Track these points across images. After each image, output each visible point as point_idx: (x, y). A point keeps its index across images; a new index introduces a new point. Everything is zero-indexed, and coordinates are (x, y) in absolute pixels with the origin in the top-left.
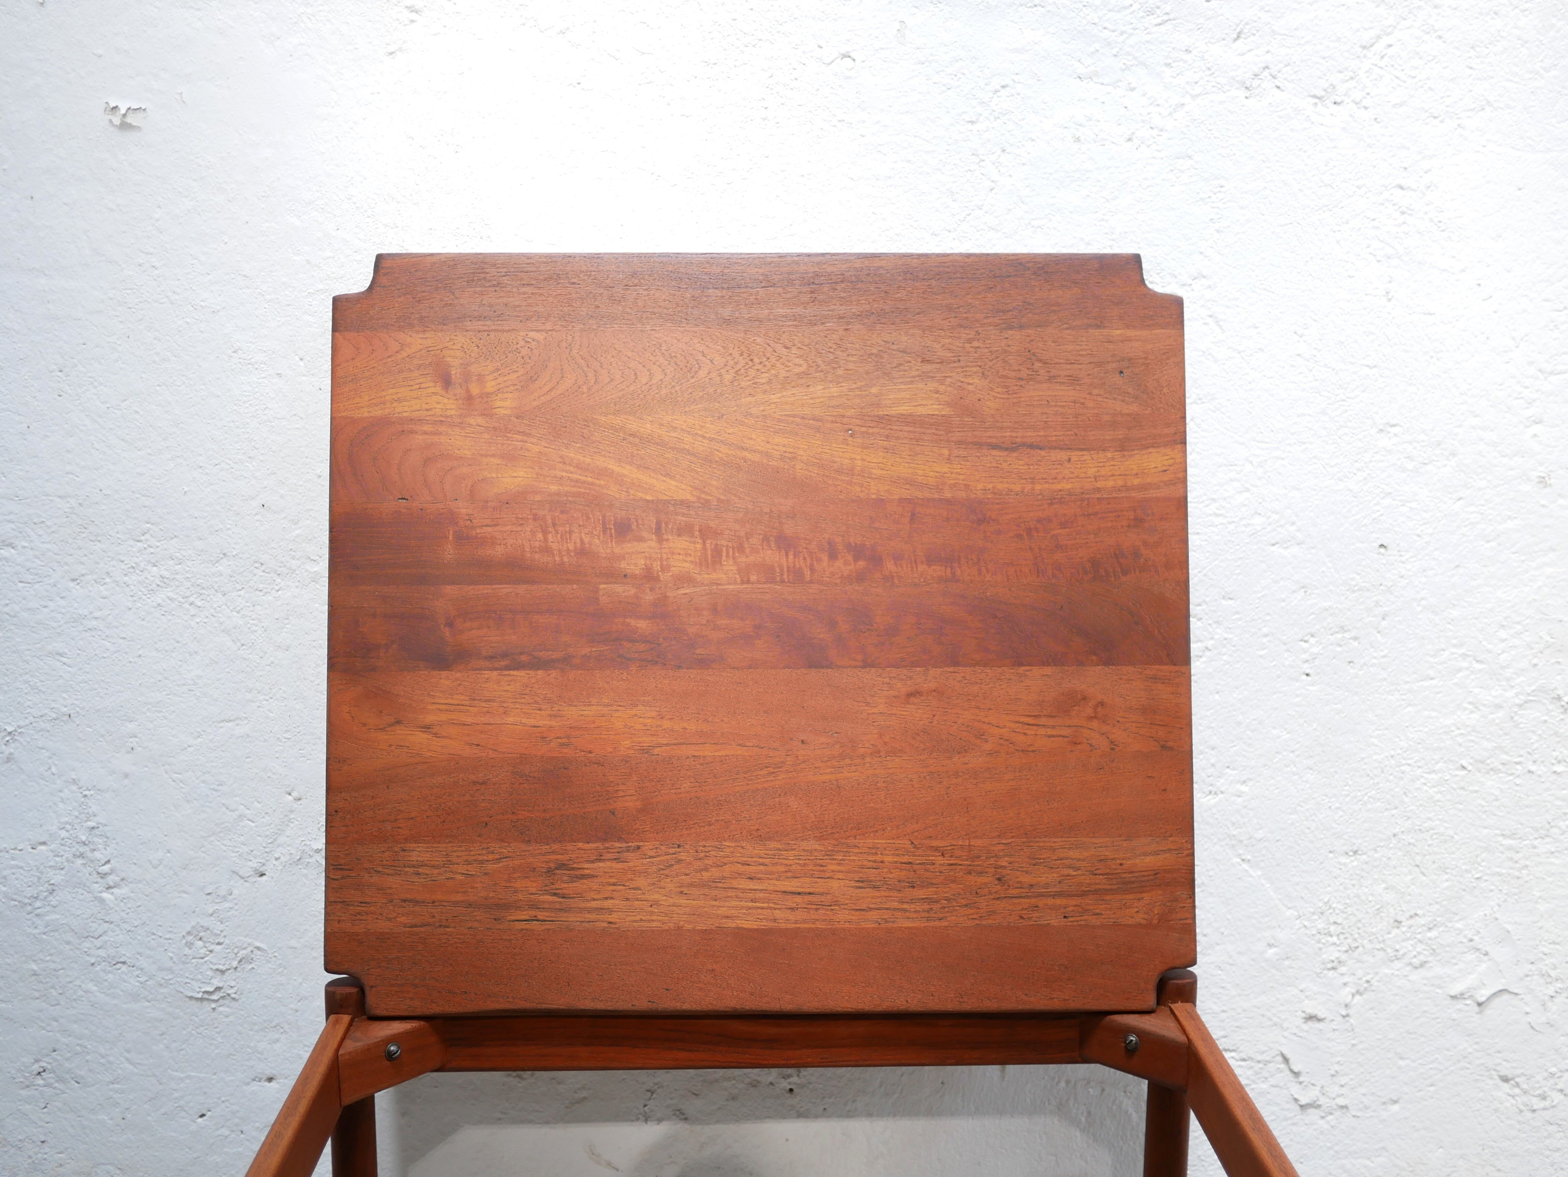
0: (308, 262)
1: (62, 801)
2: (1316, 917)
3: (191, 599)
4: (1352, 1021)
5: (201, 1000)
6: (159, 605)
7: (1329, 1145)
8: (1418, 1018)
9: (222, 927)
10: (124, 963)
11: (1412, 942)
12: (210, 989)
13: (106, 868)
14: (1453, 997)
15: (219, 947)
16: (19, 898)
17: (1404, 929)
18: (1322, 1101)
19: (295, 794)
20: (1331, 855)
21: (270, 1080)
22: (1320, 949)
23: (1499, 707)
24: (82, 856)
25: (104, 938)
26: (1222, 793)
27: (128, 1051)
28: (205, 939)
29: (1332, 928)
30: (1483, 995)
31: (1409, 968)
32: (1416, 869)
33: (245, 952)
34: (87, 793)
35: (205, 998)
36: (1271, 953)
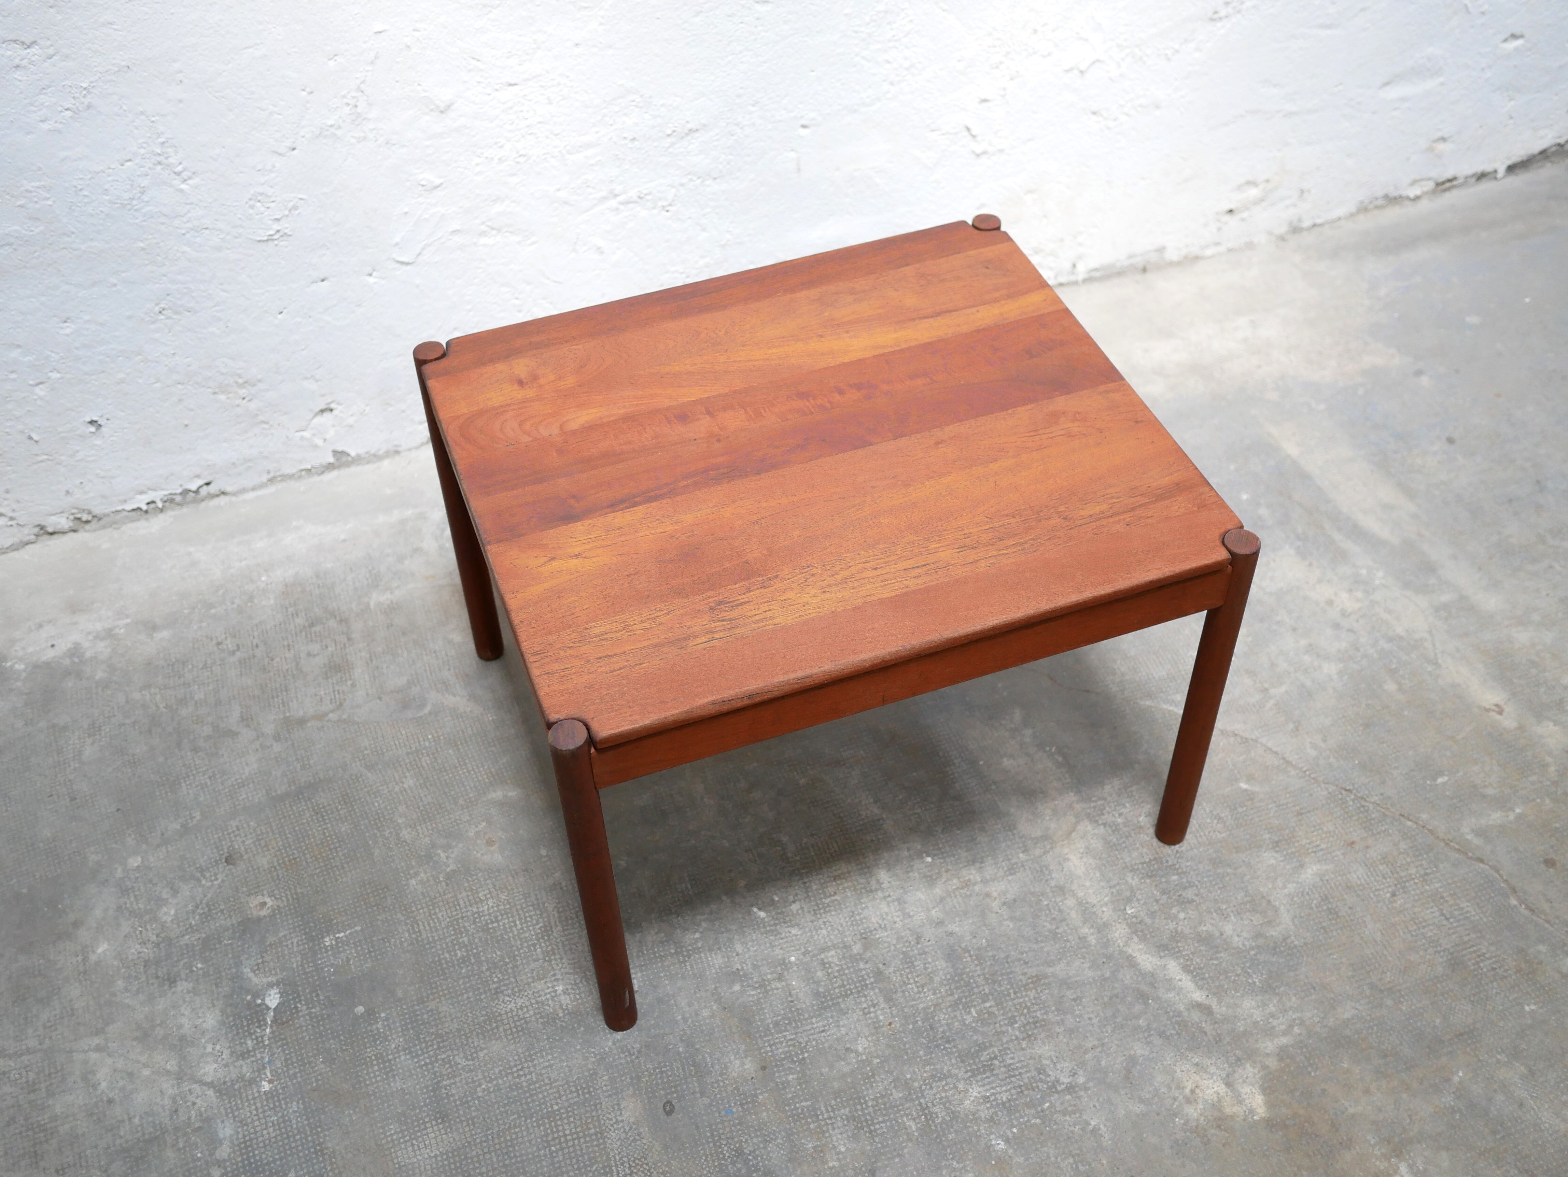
1: (136, 128)
2: (987, 37)
4: (1007, 97)
5: (267, 241)
8: (1046, 87)
9: (272, 190)
10: (207, 228)
11: (1043, 42)
12: (272, 232)
13: (179, 169)
14: (1067, 71)
15: (273, 204)
16: (120, 202)
17: (1039, 34)
18: (989, 149)
19: (308, 90)
21: (323, 280)
22: (989, 57)
24: (160, 163)
25: (189, 215)
27: (222, 284)
28: (262, 201)
29: (996, 43)
30: (1084, 66)
31: (1041, 58)
33: (292, 203)
34: (153, 119)
35: (270, 239)
36: (960, 66)
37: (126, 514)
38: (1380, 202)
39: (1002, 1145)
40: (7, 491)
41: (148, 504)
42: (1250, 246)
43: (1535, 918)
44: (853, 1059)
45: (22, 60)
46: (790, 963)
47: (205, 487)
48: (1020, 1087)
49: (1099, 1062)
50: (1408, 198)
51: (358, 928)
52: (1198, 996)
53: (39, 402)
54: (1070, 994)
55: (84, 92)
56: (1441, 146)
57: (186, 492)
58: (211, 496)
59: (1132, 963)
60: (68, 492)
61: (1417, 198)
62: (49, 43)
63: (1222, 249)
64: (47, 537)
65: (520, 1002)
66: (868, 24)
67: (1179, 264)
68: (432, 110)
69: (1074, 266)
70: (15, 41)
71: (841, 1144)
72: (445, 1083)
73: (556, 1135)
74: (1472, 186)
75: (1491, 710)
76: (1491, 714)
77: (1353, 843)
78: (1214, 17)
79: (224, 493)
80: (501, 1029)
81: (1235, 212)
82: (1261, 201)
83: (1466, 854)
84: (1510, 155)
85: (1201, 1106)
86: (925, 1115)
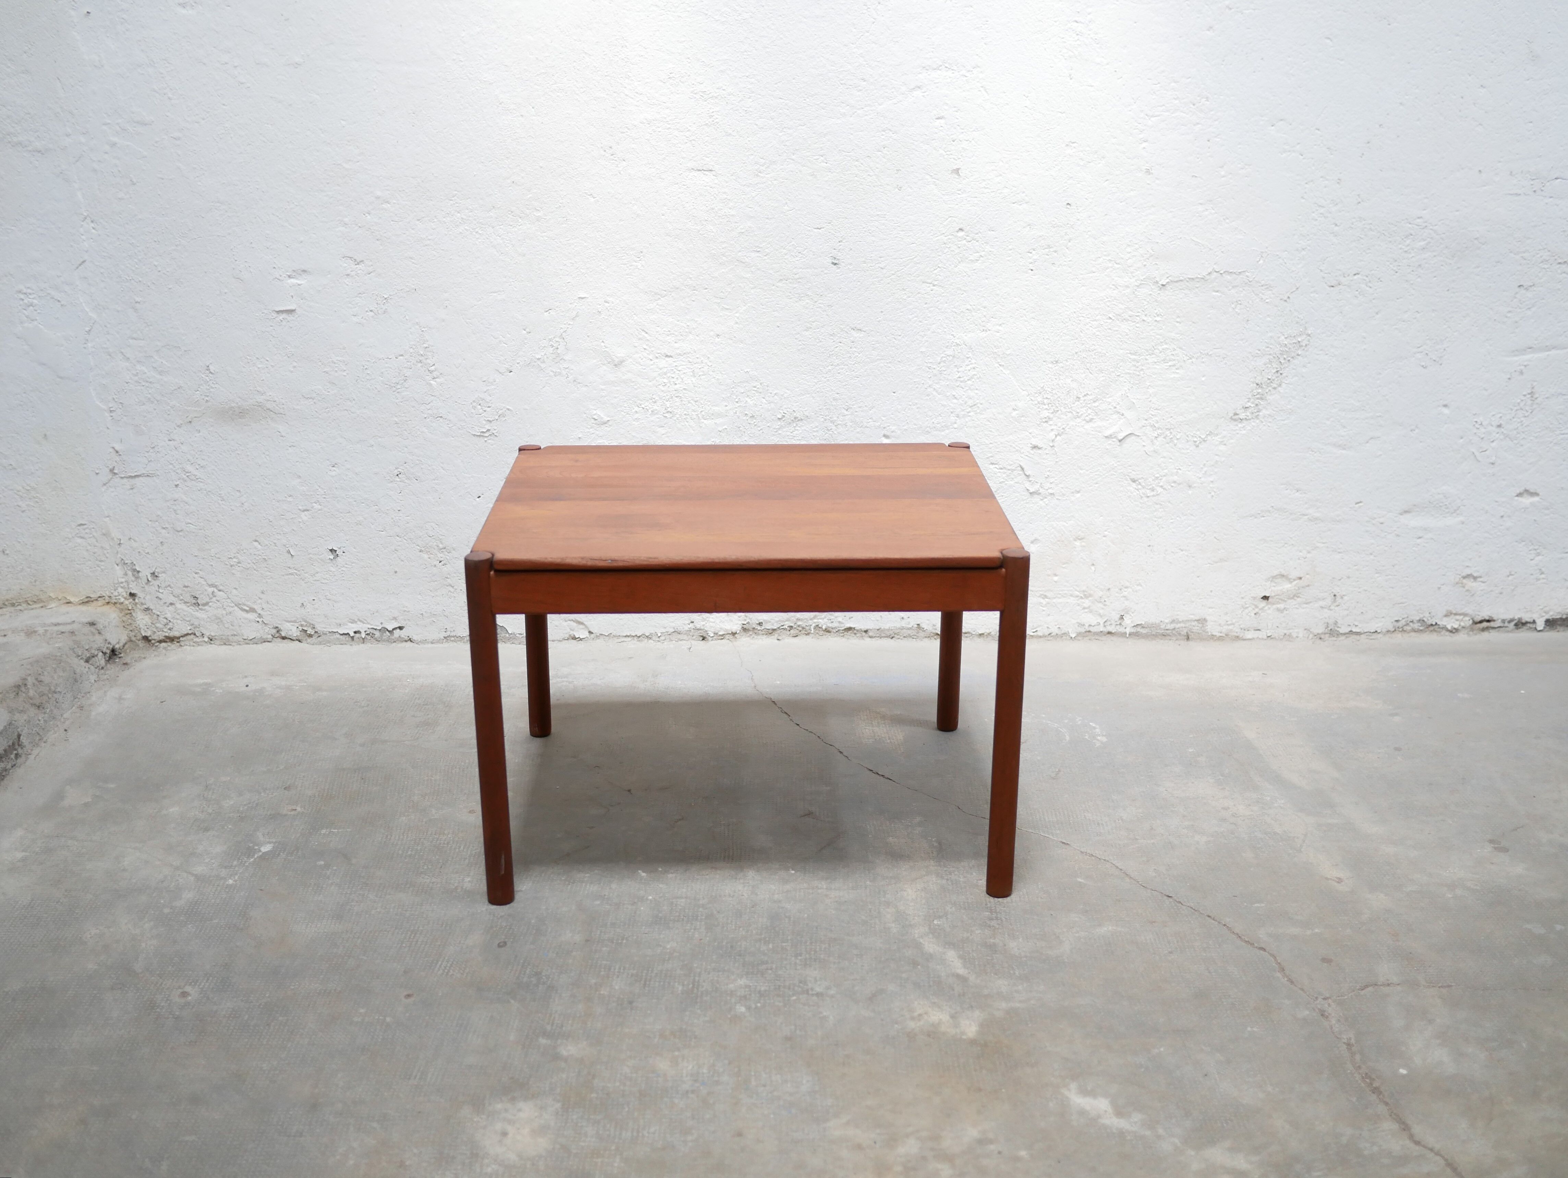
0: (537, 59)
1: (411, 333)
2: (1037, 395)
3: (477, 230)
4: (1055, 449)
5: (479, 436)
6: (461, 233)
7: (1045, 514)
8: (1089, 448)
9: (490, 398)
10: (441, 417)
11: (1085, 409)
12: (484, 430)
13: (433, 368)
14: (1107, 437)
15: (489, 409)
16: (389, 384)
17: (1081, 402)
18: (1041, 491)
19: (528, 330)
20: (1045, 363)
22: (1039, 412)
23: (1127, 287)
24: (421, 361)
25: (431, 404)
26: (989, 330)
27: (443, 463)
28: (482, 405)
29: (1045, 401)
30: (1121, 436)
31: (1084, 422)
32: (1087, 371)
33: (501, 411)
34: (423, 329)
35: (482, 435)
36: (1014, 414)
37: (338, 636)
38: (1416, 626)
39: (743, 1009)
40: (263, 592)
41: (355, 632)
42: (1288, 637)
43: (1293, 986)
44: (659, 950)
45: (352, 271)
46: (647, 899)
47: (398, 630)
48: (779, 986)
49: (853, 987)
50: (1445, 628)
51: (349, 830)
52: (961, 971)
53: (301, 525)
54: (855, 952)
55: (384, 301)
56: (1470, 583)
57: (384, 630)
58: (401, 640)
59: (918, 946)
60: (303, 605)
61: (1454, 631)
62: (371, 263)
63: (1262, 634)
64: (279, 640)
65: (434, 880)
66: (939, 363)
67: (1220, 639)
68: (609, 362)
69: (1122, 617)
70: (351, 258)
71: (618, 985)
72: (352, 904)
73: (410, 940)
74: (1511, 631)
75: (1331, 879)
76: (1330, 881)
77: (1154, 922)
78: (1235, 418)
79: (410, 640)
80: (411, 889)
81: (1270, 600)
82: (1295, 596)
83: (1252, 944)
84: (1547, 609)
85: (922, 1023)
86: (694, 985)
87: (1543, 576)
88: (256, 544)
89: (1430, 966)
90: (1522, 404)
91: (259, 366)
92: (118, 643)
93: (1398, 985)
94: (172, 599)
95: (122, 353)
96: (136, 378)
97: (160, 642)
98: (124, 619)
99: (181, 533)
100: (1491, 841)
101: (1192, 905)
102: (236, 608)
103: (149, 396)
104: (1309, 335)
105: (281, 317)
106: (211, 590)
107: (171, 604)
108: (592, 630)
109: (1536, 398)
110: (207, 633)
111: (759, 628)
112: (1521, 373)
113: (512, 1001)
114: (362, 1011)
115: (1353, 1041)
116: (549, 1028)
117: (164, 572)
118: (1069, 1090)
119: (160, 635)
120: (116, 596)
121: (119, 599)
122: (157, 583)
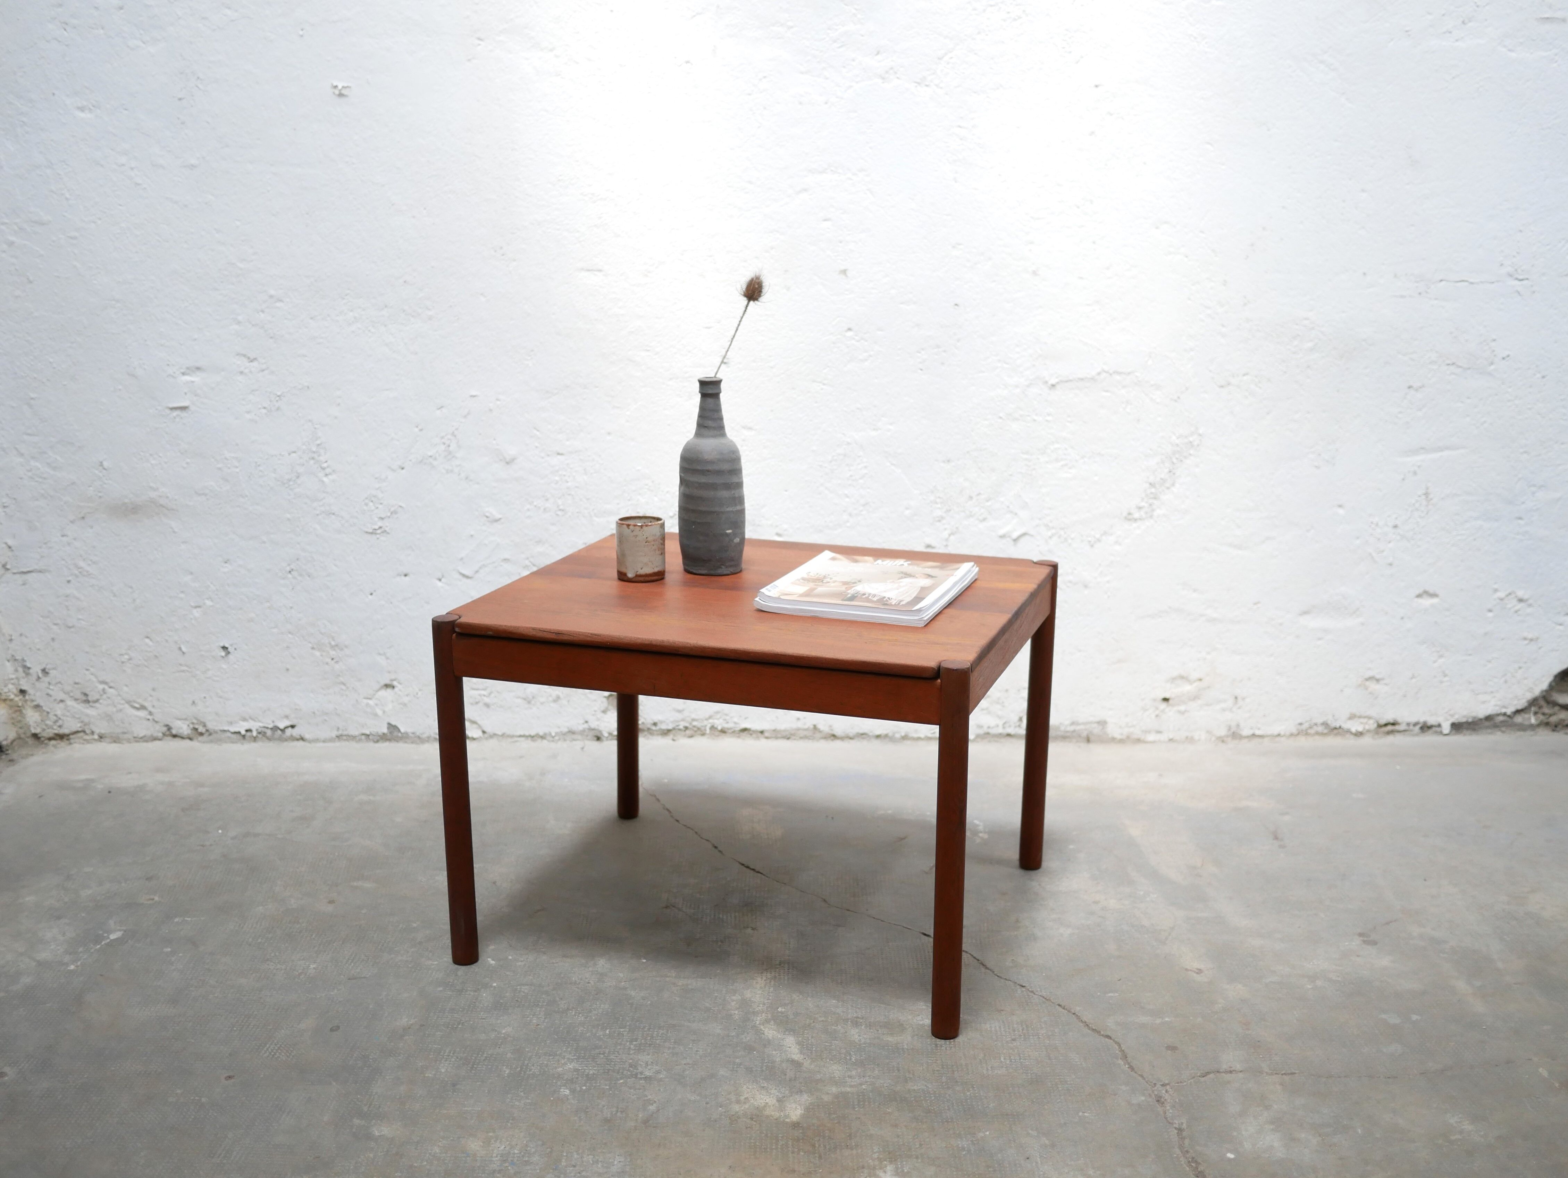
1: (304, 430)
2: (929, 494)
3: (369, 329)
5: (372, 533)
6: (353, 331)
9: (382, 495)
11: (978, 508)
12: (377, 527)
13: (325, 465)
15: (381, 506)
16: (281, 480)
17: (974, 501)
19: (420, 427)
20: (936, 462)
21: (406, 575)
22: (932, 511)
23: (1017, 386)
24: (313, 458)
25: (324, 501)
26: (880, 429)
27: (335, 560)
28: (374, 501)
29: (938, 500)
30: (1015, 535)
31: (977, 521)
32: (979, 470)
33: (394, 508)
34: (316, 426)
35: (374, 532)
36: (907, 512)
37: (229, 734)
38: (1320, 729)
39: (567, 1092)
40: (154, 690)
41: (247, 731)
42: (1190, 740)
43: (1132, 1073)
44: (493, 1035)
45: (245, 368)
46: (491, 986)
47: (290, 729)
48: (609, 1070)
49: (683, 1071)
50: (1349, 731)
51: (202, 919)
52: (797, 1057)
53: (193, 622)
54: (692, 1038)
55: (278, 398)
56: (1373, 686)
57: (275, 728)
58: (293, 739)
59: (758, 1032)
60: (194, 702)
61: (1359, 734)
62: (264, 361)
63: (1164, 737)
64: (170, 738)
65: (279, 966)
66: (831, 462)
67: (1121, 741)
68: (501, 460)
70: (244, 356)
71: (445, 1068)
72: (191, 989)
73: (243, 1024)
74: (1417, 735)
75: (1191, 970)
76: (1190, 972)
77: (1002, 1010)
78: (1129, 518)
79: (302, 739)
80: (254, 975)
81: (1171, 702)
82: (1195, 698)
83: (1099, 1032)
84: (1452, 712)
85: (747, 1106)
86: (522, 1068)
87: (1446, 679)
88: (147, 640)
89: (1276, 1054)
90: (1417, 505)
91: (153, 462)
92: (6, 739)
93: (1241, 1072)
94: (62, 696)
95: (16, 449)
96: (30, 474)
97: (50, 739)
98: (14, 715)
99: (72, 630)
100: (1360, 935)
101: (1044, 994)
102: (127, 706)
103: (43, 492)
104: (1200, 435)
105: (175, 413)
106: (101, 687)
107: (62, 701)
108: (485, 730)
109: (1431, 499)
110: (97, 731)
111: (654, 728)
112: (1415, 473)
113: (334, 1084)
114: (179, 1091)
115: (1184, 1126)
116: (365, 1109)
117: (54, 669)
118: (885, 1172)
119: (50, 733)
120: (6, 693)
121: (10, 696)
122: (47, 679)
